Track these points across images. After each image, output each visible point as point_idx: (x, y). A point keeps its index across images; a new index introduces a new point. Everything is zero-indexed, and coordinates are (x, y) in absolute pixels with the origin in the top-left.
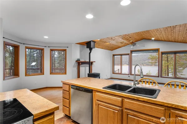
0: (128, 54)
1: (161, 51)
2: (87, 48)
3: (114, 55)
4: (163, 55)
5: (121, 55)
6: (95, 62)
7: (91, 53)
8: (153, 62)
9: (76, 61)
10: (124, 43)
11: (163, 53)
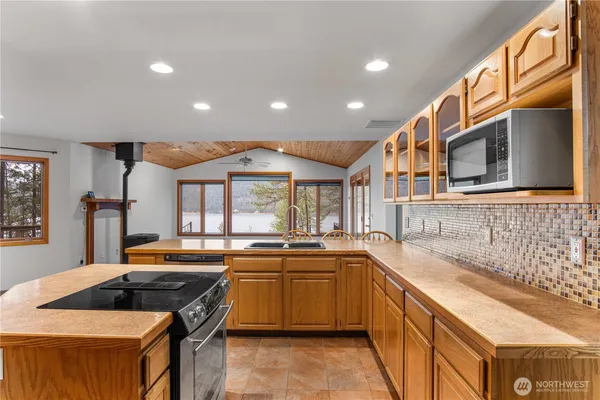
0: (222, 182)
1: (295, 177)
2: (117, 158)
3: (181, 183)
4: (299, 188)
5: (203, 183)
6: (135, 201)
7: (129, 177)
8: (262, 202)
9: (82, 200)
10: (214, 152)
11: (297, 183)
